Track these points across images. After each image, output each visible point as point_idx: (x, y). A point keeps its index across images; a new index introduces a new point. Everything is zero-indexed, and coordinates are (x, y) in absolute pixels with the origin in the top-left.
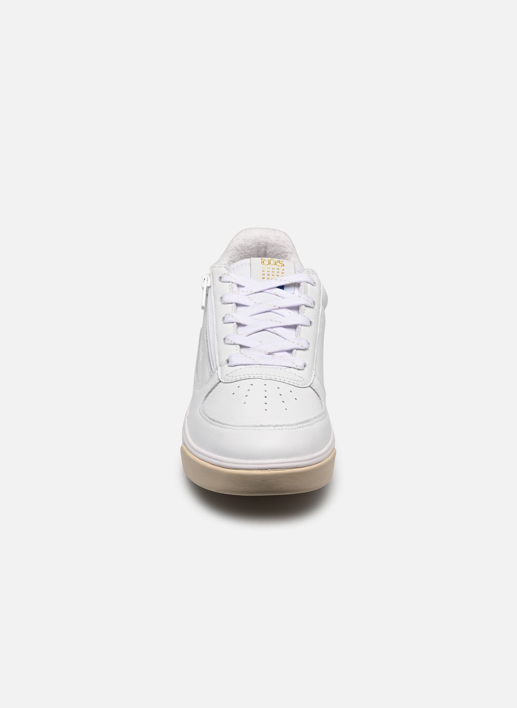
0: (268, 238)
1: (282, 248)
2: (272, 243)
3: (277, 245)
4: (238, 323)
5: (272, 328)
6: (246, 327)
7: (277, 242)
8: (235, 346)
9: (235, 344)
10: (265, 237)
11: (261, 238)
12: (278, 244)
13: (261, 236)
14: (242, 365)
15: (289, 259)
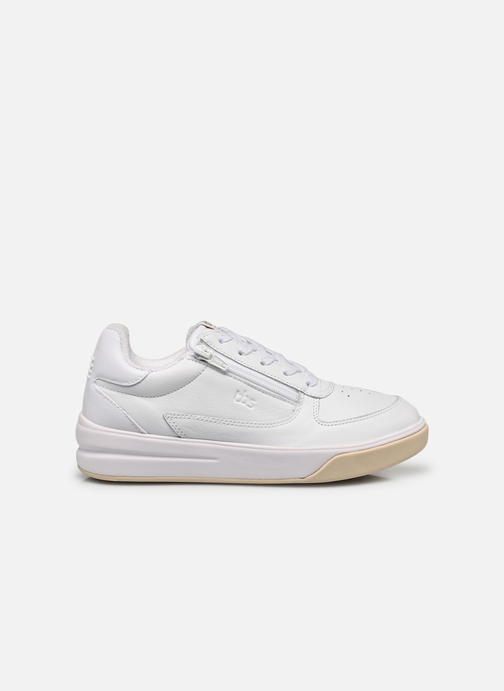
9: (297, 372)
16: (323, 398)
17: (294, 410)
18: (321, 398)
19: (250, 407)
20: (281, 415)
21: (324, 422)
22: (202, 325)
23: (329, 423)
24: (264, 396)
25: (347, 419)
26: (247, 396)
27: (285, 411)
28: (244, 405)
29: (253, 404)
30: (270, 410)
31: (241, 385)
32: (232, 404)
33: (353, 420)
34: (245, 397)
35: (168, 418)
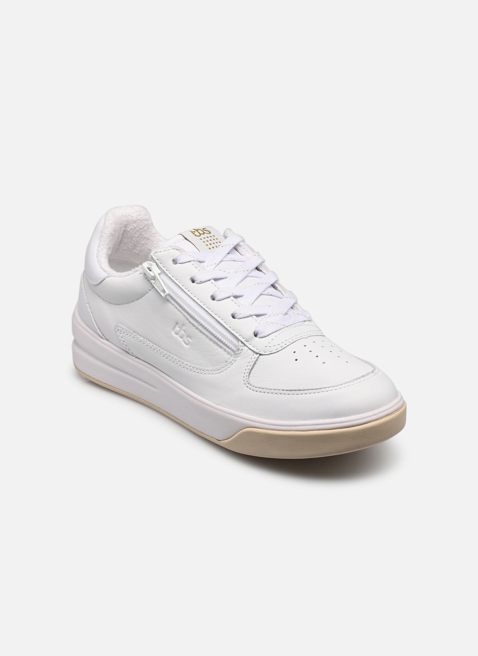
0: (129, 215)
1: (146, 222)
2: (133, 219)
3: (139, 219)
4: (235, 295)
5: (264, 291)
6: (243, 297)
7: (139, 217)
8: (251, 318)
9: (251, 316)
10: (125, 216)
11: (122, 218)
12: (141, 219)
13: (122, 216)
14: (273, 333)
15: (151, 230)
16: (265, 355)
17: (227, 361)
18: (262, 355)
19: (187, 344)
20: (212, 363)
21: (251, 385)
22: (182, 235)
23: (254, 387)
24: (200, 336)
25: (275, 388)
26: (184, 331)
27: (218, 359)
28: (181, 340)
29: (189, 342)
30: (203, 353)
31: (180, 316)
32: (170, 335)
33: (281, 392)
34: (183, 332)
35: (118, 331)
